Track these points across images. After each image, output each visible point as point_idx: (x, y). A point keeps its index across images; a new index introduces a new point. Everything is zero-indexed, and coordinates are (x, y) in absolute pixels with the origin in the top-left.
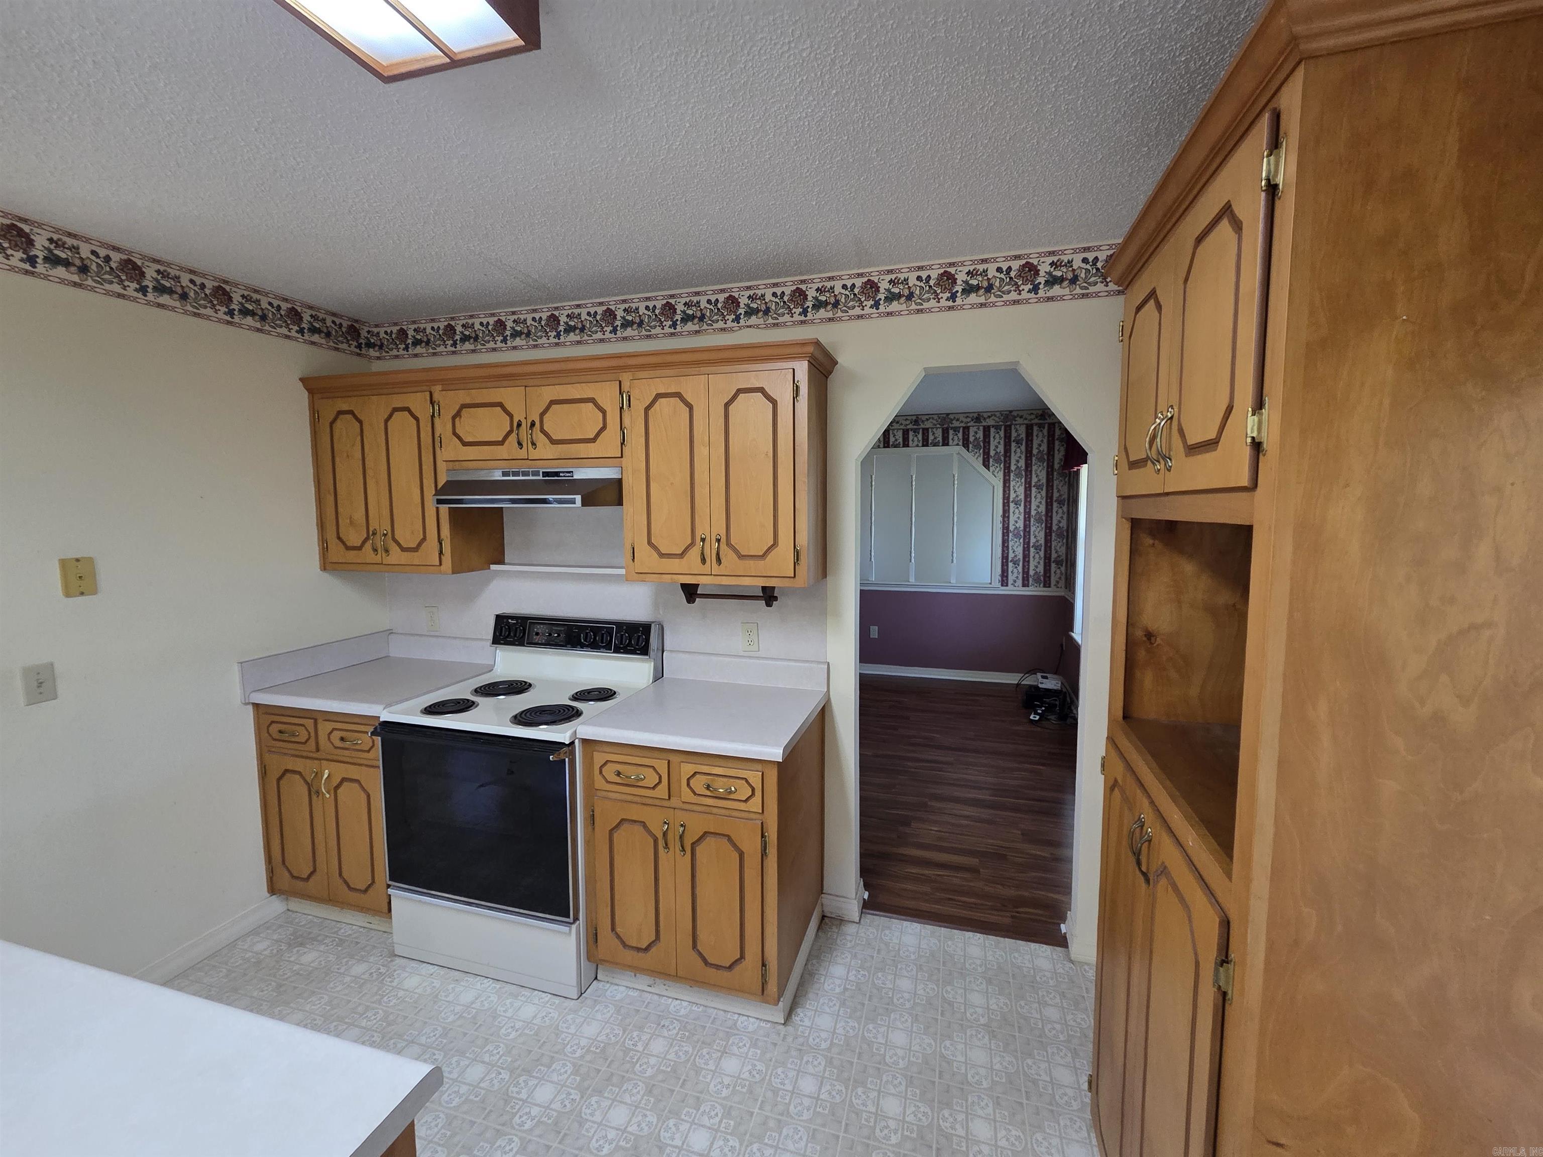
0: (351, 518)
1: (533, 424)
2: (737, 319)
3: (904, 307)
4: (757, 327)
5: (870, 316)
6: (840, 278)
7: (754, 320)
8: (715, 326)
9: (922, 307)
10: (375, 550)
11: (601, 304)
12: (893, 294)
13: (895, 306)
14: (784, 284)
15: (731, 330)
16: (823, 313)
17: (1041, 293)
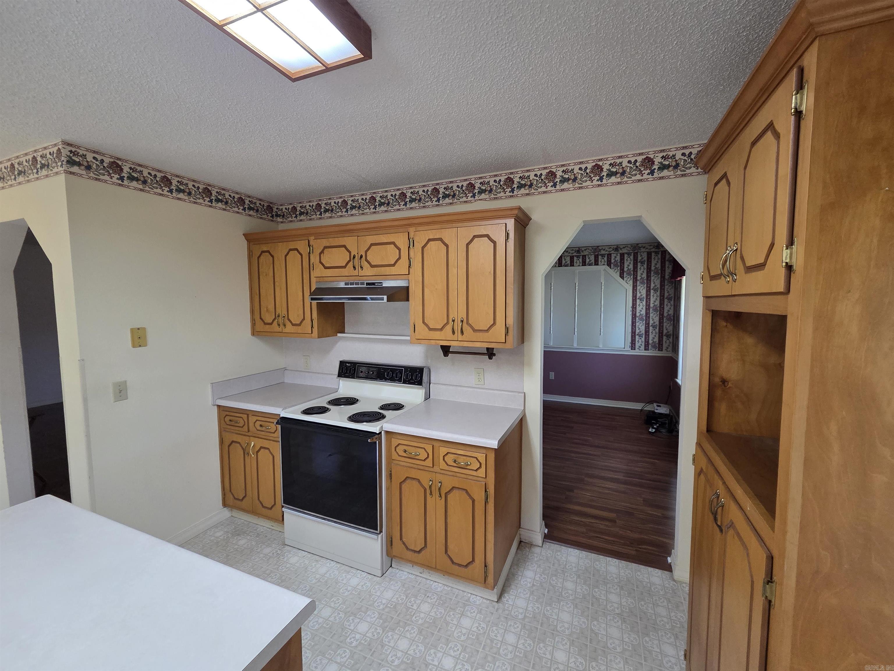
0: (267, 308)
1: (361, 257)
2: (474, 196)
3: (571, 186)
4: (485, 200)
5: (551, 192)
6: (533, 170)
7: (483, 196)
8: (461, 200)
9: (582, 185)
10: (279, 325)
11: (398, 190)
12: (565, 179)
13: (566, 185)
14: (501, 175)
15: (470, 202)
16: (523, 191)
17: (656, 175)
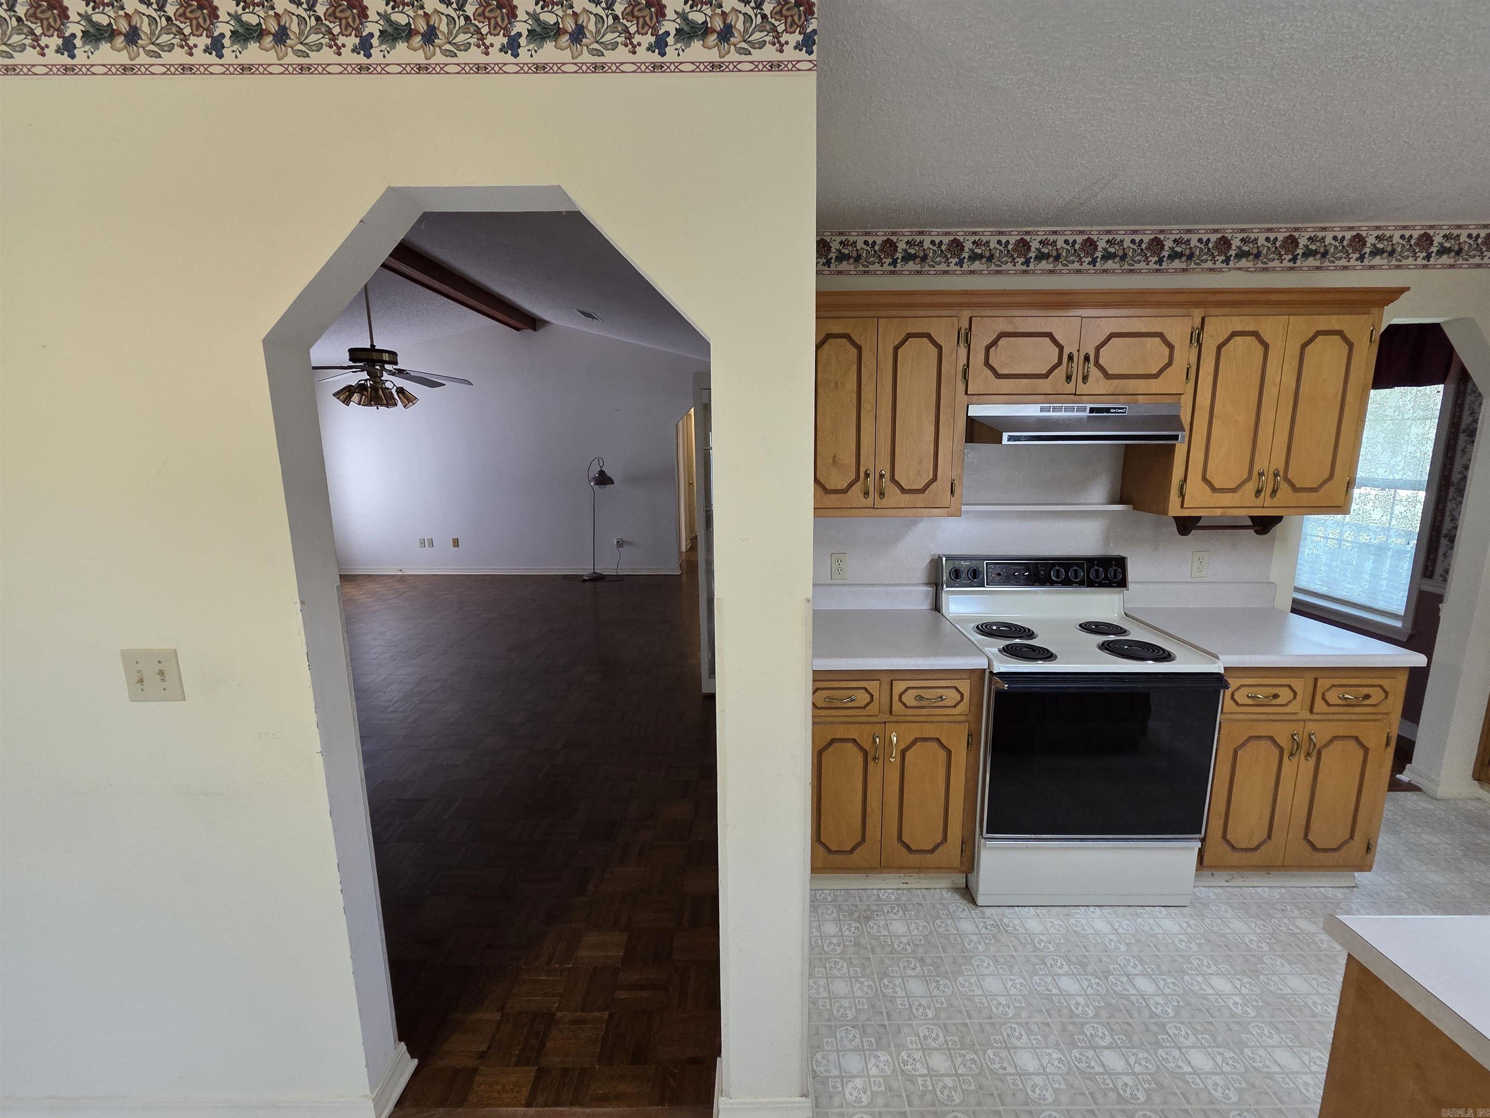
0: (834, 457)
1: (1087, 358)
2: (1227, 261)
4: (1247, 270)
5: (1353, 268)
7: (1244, 263)
8: (1204, 265)
10: (866, 494)
11: (1082, 232)
14: (1278, 230)
15: (1220, 270)
16: (1311, 262)
